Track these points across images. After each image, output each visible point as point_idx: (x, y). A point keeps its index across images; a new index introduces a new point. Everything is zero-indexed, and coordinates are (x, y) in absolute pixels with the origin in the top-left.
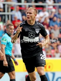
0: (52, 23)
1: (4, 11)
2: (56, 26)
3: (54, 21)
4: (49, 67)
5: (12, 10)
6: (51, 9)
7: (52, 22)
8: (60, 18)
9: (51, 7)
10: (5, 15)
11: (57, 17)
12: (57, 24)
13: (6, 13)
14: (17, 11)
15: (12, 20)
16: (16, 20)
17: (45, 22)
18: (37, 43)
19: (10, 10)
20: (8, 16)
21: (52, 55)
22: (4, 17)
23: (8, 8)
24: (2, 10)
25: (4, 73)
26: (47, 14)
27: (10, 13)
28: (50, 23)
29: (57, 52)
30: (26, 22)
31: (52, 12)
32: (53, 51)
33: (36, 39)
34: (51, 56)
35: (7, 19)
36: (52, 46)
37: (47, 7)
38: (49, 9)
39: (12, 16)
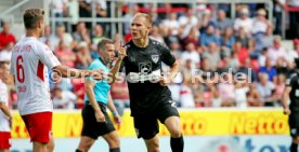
0: (205, 39)
1: (109, 16)
2: (213, 44)
3: (209, 35)
4: (200, 126)
5: (124, 13)
6: (202, 11)
7: (204, 36)
8: (220, 29)
9: (203, 7)
10: (110, 24)
11: (215, 27)
12: (215, 40)
13: (113, 19)
17: (191, 37)
19: (120, 13)
20: (117, 25)
21: (206, 102)
22: (107, 28)
23: (116, 10)
24: (104, 13)
25: (96, 138)
26: (195, 21)
27: (120, 20)
28: (200, 38)
29: (216, 97)
30: (131, 43)
31: (204, 16)
32: (206, 95)
34: (202, 105)
35: (114, 31)
36: (204, 84)
37: (195, 7)
38: (198, 11)
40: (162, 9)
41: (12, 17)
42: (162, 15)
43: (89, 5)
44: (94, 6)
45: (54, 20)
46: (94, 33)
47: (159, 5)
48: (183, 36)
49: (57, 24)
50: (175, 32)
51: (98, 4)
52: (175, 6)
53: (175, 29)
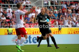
10: (58, 6)
13: (59, 5)
14: (64, 4)
15: (62, 9)
16: (64, 8)
18: (46, 22)
20: (60, 6)
27: (61, 5)
33: (46, 21)
39: (62, 6)
40: (71, 3)
41: (34, 5)
42: (71, 4)
43: (53, 2)
44: (54, 2)
45: (44, 5)
46: (54, 9)
47: (71, 2)
48: (77, 9)
49: (45, 6)
50: (75, 8)
51: (55, 1)
52: (74, 2)
53: (74, 7)
